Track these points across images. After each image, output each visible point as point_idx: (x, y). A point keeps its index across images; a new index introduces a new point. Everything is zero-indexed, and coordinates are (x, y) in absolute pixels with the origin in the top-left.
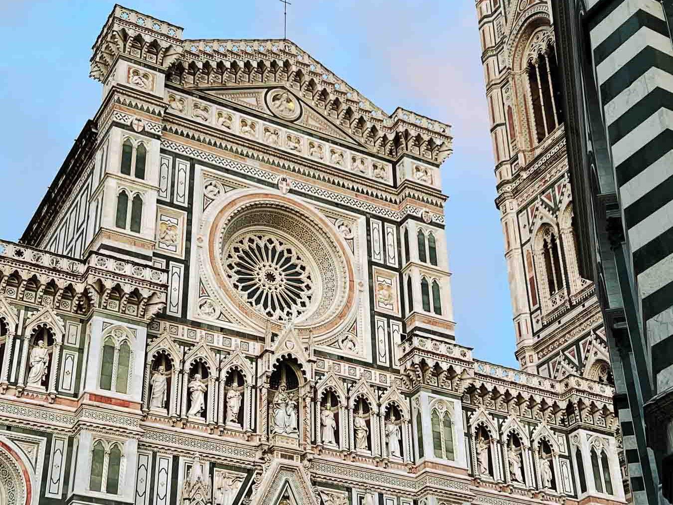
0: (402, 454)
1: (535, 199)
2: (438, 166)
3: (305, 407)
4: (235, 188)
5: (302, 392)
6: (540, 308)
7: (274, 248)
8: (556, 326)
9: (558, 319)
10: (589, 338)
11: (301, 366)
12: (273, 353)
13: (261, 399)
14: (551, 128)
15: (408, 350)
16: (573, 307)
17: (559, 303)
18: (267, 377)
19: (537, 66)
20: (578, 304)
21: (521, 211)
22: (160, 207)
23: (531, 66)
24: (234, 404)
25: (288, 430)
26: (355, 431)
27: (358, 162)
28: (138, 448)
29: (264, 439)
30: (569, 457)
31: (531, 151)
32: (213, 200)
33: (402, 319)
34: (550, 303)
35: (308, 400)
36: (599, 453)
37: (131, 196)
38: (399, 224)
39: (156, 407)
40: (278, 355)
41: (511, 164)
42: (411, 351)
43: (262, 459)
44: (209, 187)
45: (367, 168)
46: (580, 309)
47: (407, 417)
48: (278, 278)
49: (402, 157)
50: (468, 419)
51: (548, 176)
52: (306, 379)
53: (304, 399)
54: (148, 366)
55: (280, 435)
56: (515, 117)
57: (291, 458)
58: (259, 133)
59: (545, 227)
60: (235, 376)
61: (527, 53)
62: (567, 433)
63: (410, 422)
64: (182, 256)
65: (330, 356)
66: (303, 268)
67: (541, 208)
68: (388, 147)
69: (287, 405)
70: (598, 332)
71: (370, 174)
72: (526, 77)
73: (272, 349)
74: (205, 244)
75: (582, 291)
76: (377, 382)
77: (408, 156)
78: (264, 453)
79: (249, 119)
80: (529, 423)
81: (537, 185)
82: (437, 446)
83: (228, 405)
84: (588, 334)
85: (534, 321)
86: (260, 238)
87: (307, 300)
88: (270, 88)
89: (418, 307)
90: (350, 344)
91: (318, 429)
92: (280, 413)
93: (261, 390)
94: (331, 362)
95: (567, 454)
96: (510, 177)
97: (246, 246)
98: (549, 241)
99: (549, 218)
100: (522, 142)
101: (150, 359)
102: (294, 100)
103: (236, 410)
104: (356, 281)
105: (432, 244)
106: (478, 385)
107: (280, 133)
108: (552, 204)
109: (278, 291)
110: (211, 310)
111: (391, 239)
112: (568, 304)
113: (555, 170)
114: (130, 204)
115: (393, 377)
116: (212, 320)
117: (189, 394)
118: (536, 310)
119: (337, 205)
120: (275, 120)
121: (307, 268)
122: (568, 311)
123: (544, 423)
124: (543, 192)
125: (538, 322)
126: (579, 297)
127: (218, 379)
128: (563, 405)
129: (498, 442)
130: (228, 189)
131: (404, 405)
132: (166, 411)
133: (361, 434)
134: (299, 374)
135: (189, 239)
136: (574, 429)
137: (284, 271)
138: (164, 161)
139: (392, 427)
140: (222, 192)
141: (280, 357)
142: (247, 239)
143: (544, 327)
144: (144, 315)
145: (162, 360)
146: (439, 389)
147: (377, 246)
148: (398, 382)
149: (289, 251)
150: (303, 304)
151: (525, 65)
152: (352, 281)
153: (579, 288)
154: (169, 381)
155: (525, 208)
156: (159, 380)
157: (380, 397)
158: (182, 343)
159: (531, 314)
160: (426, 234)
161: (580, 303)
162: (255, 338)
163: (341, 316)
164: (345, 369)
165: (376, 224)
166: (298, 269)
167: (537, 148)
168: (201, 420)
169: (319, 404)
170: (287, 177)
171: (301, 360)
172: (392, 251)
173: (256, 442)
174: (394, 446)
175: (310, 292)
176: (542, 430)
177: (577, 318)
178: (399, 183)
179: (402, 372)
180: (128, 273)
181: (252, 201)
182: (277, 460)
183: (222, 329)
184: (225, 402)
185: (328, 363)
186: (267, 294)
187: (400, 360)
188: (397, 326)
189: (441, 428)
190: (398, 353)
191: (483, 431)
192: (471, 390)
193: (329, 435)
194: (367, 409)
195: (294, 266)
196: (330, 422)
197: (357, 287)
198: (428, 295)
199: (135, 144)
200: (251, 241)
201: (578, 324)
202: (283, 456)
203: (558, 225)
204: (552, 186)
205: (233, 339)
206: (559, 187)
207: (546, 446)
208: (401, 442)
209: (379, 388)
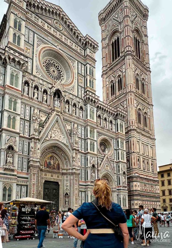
0: (83, 117)
1: (111, 74)
2: (95, 53)
3: (62, 102)
4: (45, 44)
5: (61, 99)
6: (109, 99)
7: (55, 64)
8: (112, 103)
9: (112, 101)
10: (119, 105)
11: (61, 92)
12: (55, 87)
13: (51, 98)
14: (116, 58)
15: (86, 94)
16: (116, 99)
17: (113, 98)
18: (53, 93)
19: (114, 43)
20: (117, 98)
21: (107, 78)
22: (25, 43)
23: (113, 43)
24: (45, 98)
25: (58, 106)
26: (73, 110)
27: (76, 47)
28: (21, 103)
29: (52, 107)
30: (115, 125)
31: (110, 64)
32: (39, 45)
33: (84, 88)
34: (111, 98)
35: (63, 101)
36: (121, 124)
37: (17, 35)
38: (85, 65)
39: (25, 94)
40: (56, 88)
41: (106, 67)
42: (87, 95)
43: (52, 112)
44: (38, 42)
45: (78, 49)
46: (118, 99)
47: (84, 109)
48: (56, 72)
49: (87, 48)
50: (97, 113)
51: (114, 69)
52: (62, 96)
53: (62, 101)
54: (23, 83)
55: (56, 107)
56: (108, 55)
57: (59, 113)
58: (52, 31)
59: (112, 81)
60: (45, 92)
61: (112, 40)
62: (115, 120)
63: (85, 111)
64: (31, 57)
65: (68, 92)
66: (62, 71)
67: (112, 77)
68: (84, 45)
69: (58, 101)
70: (121, 104)
71: (79, 51)
72: (111, 46)
73: (55, 86)
74: (38, 56)
75: (119, 95)
76: (78, 101)
77: (88, 48)
78: (52, 110)
79: (50, 26)
80: (108, 116)
81: (111, 72)
82: (90, 117)
83: (43, 98)
84: (119, 104)
85: (107, 102)
86: (51, 61)
87: (62, 80)
88: (55, 19)
89: (88, 85)
90: (72, 91)
91: (65, 108)
92: (56, 102)
93: (51, 96)
94: (68, 94)
95: (115, 124)
96: (105, 70)
97: (48, 62)
98: (112, 84)
99: (113, 79)
100: (109, 62)
101: (23, 82)
102: (61, 25)
103: (45, 99)
104: (75, 76)
105: (92, 72)
106: (99, 106)
107: (57, 33)
108: (114, 76)
109: (55, 75)
110: (39, 74)
111: (83, 69)
112: (115, 98)
113: (116, 68)
114: (17, 38)
115: (82, 100)
116: (39, 76)
117: (34, 93)
118: (108, 100)
119: (71, 56)
120: (56, 28)
121: (63, 72)
122: (115, 99)
123: (111, 117)
124: (112, 73)
125: (108, 102)
126: (118, 97)
127: (41, 91)
128: (116, 114)
129: (102, 119)
130: (43, 44)
131: (84, 107)
132: (28, 95)
133: (74, 112)
134: (60, 95)
135: (33, 53)
136: (117, 119)
137: (57, 71)
138: (26, 30)
139: (81, 111)
140: (42, 44)
141: (56, 89)
142: (48, 60)
143: (109, 103)
144: (21, 69)
145: (26, 83)
146: (92, 105)
147: (80, 69)
148: (83, 102)
149: (58, 66)
150: (61, 80)
151: (111, 43)
152: (74, 76)
153: (118, 94)
154: (28, 89)
155: (108, 77)
156: (26, 88)
157: (79, 104)
158: (32, 80)
159: (107, 100)
160: (91, 69)
161: (118, 98)
162: (50, 84)
163: (71, 84)
164: (71, 96)
165: (80, 64)
166: (60, 71)
167: (112, 63)
168: (37, 100)
169: (65, 102)
170: (59, 45)
171: (61, 91)
172: (83, 71)
173: (50, 108)
174: (81, 115)
175: (63, 78)
176: (111, 118)
177: (117, 101)
178: (85, 55)
179: (84, 100)
180: (17, 55)
181: (50, 48)
182: (55, 113)
183: (42, 79)
184: (43, 97)
185: (67, 94)
186: (53, 75)
187: (83, 97)
188: (83, 90)
189: (92, 113)
190: (83, 96)
191: (99, 116)
192: (98, 107)
193: (67, 110)
194: (76, 106)
195: (59, 70)
196: (67, 107)
197: (75, 78)
198: (91, 83)
199: (18, 21)
200: (49, 61)
201: (117, 102)
202: (56, 112)
203: (115, 80)
204: (115, 72)
205: (45, 82)
206: (116, 72)
207: (111, 122)
208: (82, 115)
209: (79, 102)
